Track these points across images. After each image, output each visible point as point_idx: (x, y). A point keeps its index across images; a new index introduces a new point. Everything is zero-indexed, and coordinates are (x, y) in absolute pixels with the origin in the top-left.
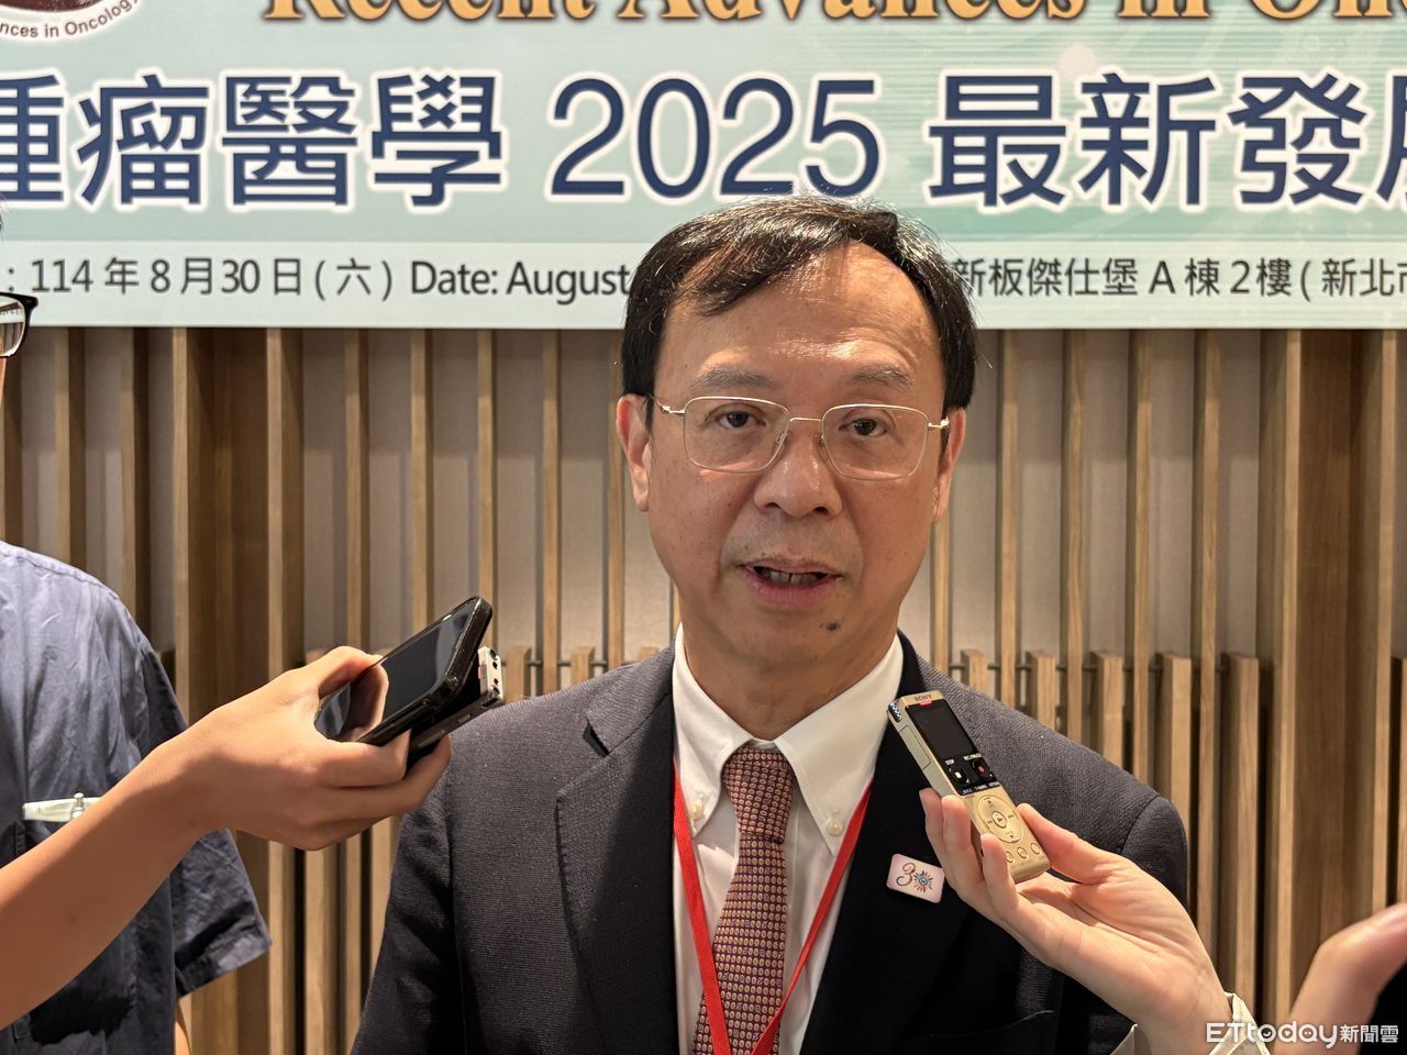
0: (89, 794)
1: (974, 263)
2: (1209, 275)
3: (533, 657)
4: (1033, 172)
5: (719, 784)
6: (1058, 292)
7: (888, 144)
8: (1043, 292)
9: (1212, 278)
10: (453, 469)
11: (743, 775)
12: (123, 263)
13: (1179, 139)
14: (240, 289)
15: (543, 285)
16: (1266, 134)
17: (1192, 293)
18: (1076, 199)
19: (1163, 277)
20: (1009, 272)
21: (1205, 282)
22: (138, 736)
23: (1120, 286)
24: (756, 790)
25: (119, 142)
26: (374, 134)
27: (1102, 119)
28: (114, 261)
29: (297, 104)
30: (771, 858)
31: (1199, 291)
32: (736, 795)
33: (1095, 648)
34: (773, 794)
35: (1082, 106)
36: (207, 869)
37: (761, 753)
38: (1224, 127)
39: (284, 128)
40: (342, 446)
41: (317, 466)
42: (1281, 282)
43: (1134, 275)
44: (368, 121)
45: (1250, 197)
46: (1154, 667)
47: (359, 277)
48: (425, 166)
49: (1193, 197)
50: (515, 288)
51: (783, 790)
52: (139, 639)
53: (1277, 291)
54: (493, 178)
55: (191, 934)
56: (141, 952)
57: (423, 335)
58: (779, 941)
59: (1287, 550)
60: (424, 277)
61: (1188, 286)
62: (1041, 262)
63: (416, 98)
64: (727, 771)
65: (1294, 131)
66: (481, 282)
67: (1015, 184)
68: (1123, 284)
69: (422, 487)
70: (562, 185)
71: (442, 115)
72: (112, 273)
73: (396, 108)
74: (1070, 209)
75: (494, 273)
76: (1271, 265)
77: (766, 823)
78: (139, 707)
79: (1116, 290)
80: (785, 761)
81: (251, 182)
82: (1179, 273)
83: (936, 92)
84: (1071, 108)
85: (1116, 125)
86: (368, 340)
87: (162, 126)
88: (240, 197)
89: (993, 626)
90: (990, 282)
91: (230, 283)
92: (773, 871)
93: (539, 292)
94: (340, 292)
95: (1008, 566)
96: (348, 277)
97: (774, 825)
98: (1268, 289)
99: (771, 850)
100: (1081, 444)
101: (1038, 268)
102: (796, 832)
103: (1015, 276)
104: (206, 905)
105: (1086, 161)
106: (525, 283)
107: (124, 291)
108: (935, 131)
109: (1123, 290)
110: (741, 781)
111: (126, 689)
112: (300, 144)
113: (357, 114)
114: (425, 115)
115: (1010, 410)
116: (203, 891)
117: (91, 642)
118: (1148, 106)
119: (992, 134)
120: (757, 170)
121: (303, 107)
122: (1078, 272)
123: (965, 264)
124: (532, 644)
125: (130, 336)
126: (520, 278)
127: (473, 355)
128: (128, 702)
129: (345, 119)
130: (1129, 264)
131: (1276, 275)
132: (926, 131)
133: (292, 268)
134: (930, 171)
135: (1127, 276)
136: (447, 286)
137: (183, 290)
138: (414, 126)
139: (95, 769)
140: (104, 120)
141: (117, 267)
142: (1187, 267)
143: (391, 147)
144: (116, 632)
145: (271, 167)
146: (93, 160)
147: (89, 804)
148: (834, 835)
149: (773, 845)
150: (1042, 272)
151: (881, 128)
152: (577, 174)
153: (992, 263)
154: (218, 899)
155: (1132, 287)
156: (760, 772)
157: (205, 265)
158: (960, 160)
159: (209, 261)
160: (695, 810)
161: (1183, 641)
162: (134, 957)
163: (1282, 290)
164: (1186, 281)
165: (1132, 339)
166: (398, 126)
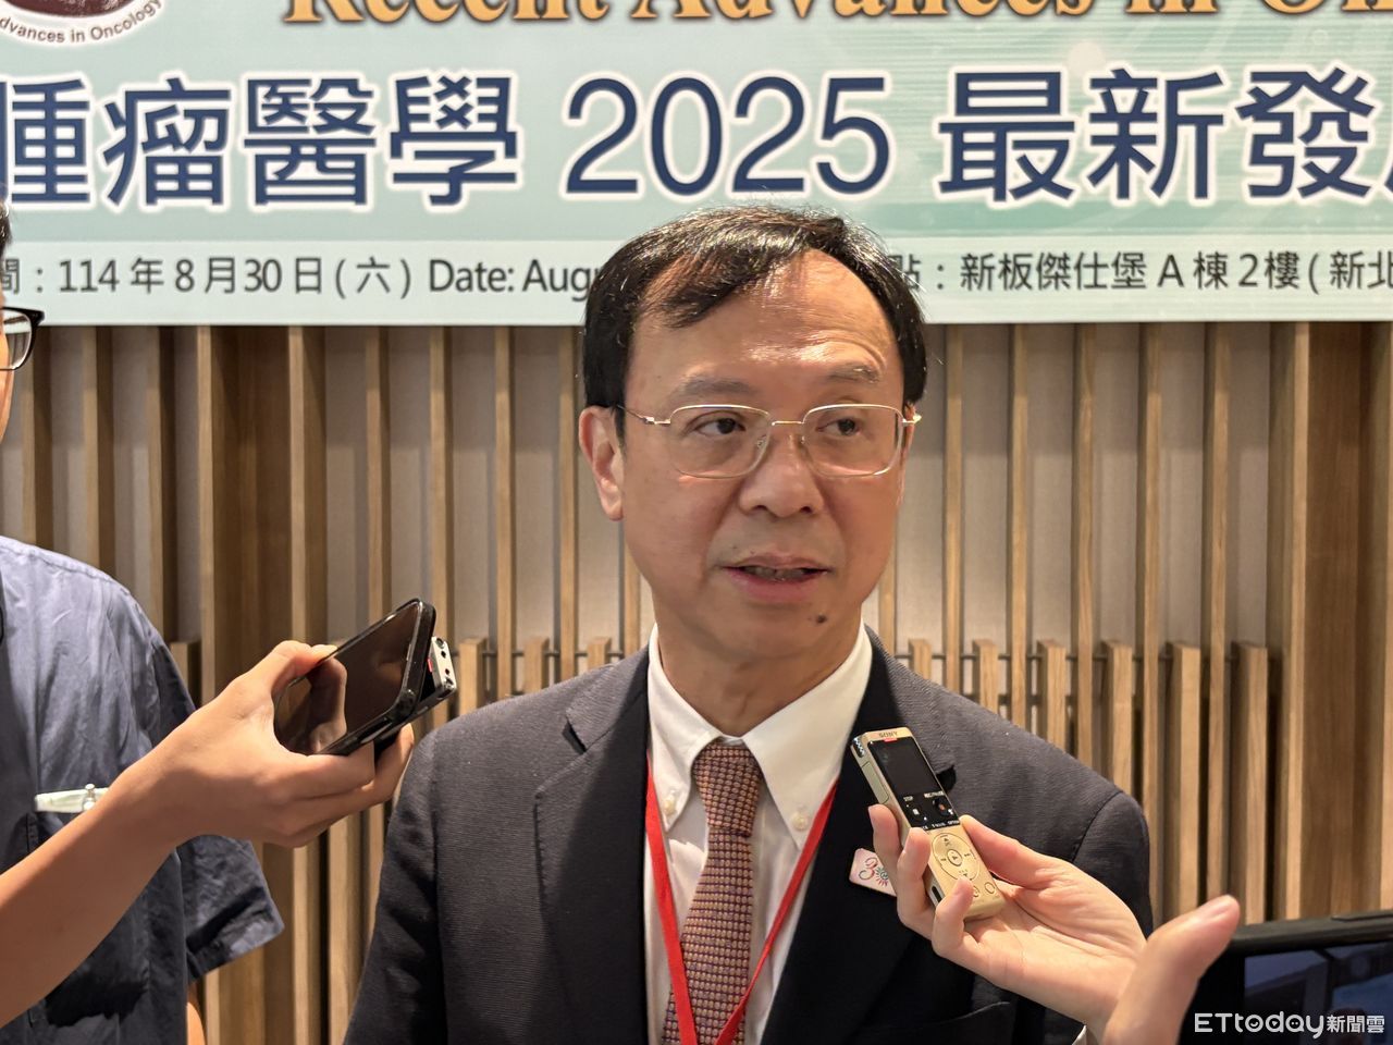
0: (100, 785)
1: (985, 257)
2: (1217, 268)
3: (551, 648)
4: (1041, 168)
5: (689, 780)
6: (1067, 285)
7: (898, 141)
8: (1052, 286)
9: (1221, 271)
10: (473, 463)
11: (711, 771)
12: (149, 263)
13: (1187, 134)
14: (262, 288)
15: (559, 282)
16: (1274, 128)
17: (1200, 286)
18: (1085, 193)
19: (1171, 271)
20: (1018, 266)
21: (1214, 275)
22: (150, 728)
23: (1129, 280)
24: (724, 785)
25: (143, 144)
26: (393, 134)
27: (1110, 114)
28: (139, 261)
29: (317, 106)
30: (737, 851)
31: (1208, 284)
32: (704, 790)
33: (1105, 637)
34: (740, 789)
35: (1091, 101)
36: (219, 856)
37: (728, 749)
38: (1233, 122)
39: (304, 129)
40: (364, 441)
41: (340, 460)
42: (1289, 275)
43: (1143, 270)
44: (386, 122)
45: (1257, 191)
46: (1165, 656)
47: (379, 276)
48: (442, 166)
49: (1202, 191)
50: (531, 285)
51: (749, 786)
52: (150, 633)
53: (1285, 284)
54: (509, 177)
55: (203, 919)
56: (153, 937)
57: (441, 332)
58: (745, 932)
59: (1295, 541)
60: (442, 275)
61: (1196, 280)
62: (1050, 256)
63: (433, 100)
64: (696, 767)
65: (1302, 125)
66: (497, 279)
67: (1024, 179)
68: (1132, 277)
69: (442, 481)
70: (576, 183)
71: (459, 115)
72: (138, 273)
73: (414, 109)
74: (1079, 205)
75: (511, 271)
76: (1279, 259)
77: (733, 818)
78: (150, 699)
79: (1125, 284)
80: (751, 757)
81: (273, 183)
82: (1187, 267)
83: (945, 89)
84: (1080, 105)
85: (1124, 120)
86: (388, 337)
87: (185, 128)
88: (262, 198)
89: (1004, 616)
90: (1000, 276)
91: (252, 282)
92: (740, 864)
93: (555, 289)
94: (360, 289)
95: (1017, 556)
96: (368, 276)
97: (740, 820)
98: (1276, 282)
99: (738, 843)
100: (1091, 434)
101: (1047, 263)
102: (763, 826)
103: (1024, 270)
104: (218, 891)
105: (1094, 157)
106: (541, 280)
107: (149, 290)
108: (944, 127)
109: (1132, 283)
110: (710, 777)
111: (137, 683)
112: (320, 145)
113: (376, 115)
114: (442, 115)
115: (1020, 403)
116: (216, 877)
117: (102, 637)
118: (1156, 101)
119: (1001, 130)
120: (768, 167)
121: (323, 108)
122: (1087, 266)
123: (975, 259)
124: (549, 634)
125: (156, 336)
126: (536, 275)
127: (491, 351)
128: (139, 695)
129: (364, 120)
130: (1138, 257)
131: (1284, 268)
132: (935, 128)
133: (312, 266)
134: (939, 167)
135: (1136, 269)
136: (464, 284)
137: (207, 289)
138: (431, 127)
139: (106, 760)
140: (129, 123)
141: (141, 267)
142: (1195, 261)
143: (409, 148)
144: (127, 627)
145: (291, 168)
146: (119, 162)
147: (100, 795)
148: (799, 830)
149: (740, 839)
150: (1051, 266)
151: (892, 125)
152: (591, 173)
153: (1002, 258)
154: (229, 885)
155: (1141, 280)
156: (728, 768)
157: (227, 264)
158: (969, 155)
159: (231, 260)
160: (667, 806)
161: (1191, 631)
162: (147, 942)
163: (1290, 283)
164: (1195, 274)
165: (1142, 333)
166: (416, 127)
